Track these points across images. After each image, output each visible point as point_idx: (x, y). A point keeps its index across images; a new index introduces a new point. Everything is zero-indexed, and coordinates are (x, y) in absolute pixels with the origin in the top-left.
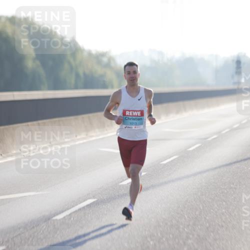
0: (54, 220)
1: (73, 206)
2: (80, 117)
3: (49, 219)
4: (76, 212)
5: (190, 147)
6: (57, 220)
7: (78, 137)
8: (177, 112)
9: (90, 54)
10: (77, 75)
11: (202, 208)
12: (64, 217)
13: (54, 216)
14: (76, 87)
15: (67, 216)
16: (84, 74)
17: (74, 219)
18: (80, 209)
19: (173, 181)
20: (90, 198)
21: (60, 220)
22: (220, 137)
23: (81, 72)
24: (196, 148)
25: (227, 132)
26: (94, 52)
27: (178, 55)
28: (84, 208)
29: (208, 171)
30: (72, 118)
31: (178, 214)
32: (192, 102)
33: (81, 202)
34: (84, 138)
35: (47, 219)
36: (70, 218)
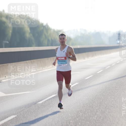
0: (38, 104)
1: (46, 98)
2: (49, 58)
3: (36, 103)
4: (47, 100)
5: (98, 72)
6: (39, 104)
7: (49, 67)
8: (92, 56)
9: (54, 31)
10: (48, 40)
11: (103, 98)
12: (43, 103)
13: (38, 102)
14: (48, 45)
15: (44, 102)
16: (52, 39)
17: (46, 103)
18: (49, 99)
19: (90, 87)
20: (54, 94)
21: (40, 104)
22: (111, 67)
23: (50, 39)
24: (101, 72)
25: (114, 65)
26: (56, 30)
27: (93, 31)
28: (51, 98)
29: (106, 82)
30: (46, 59)
31: (93, 101)
32: (99, 52)
33: (50, 96)
34: (51, 68)
35: (35, 103)
36: (45, 103)
